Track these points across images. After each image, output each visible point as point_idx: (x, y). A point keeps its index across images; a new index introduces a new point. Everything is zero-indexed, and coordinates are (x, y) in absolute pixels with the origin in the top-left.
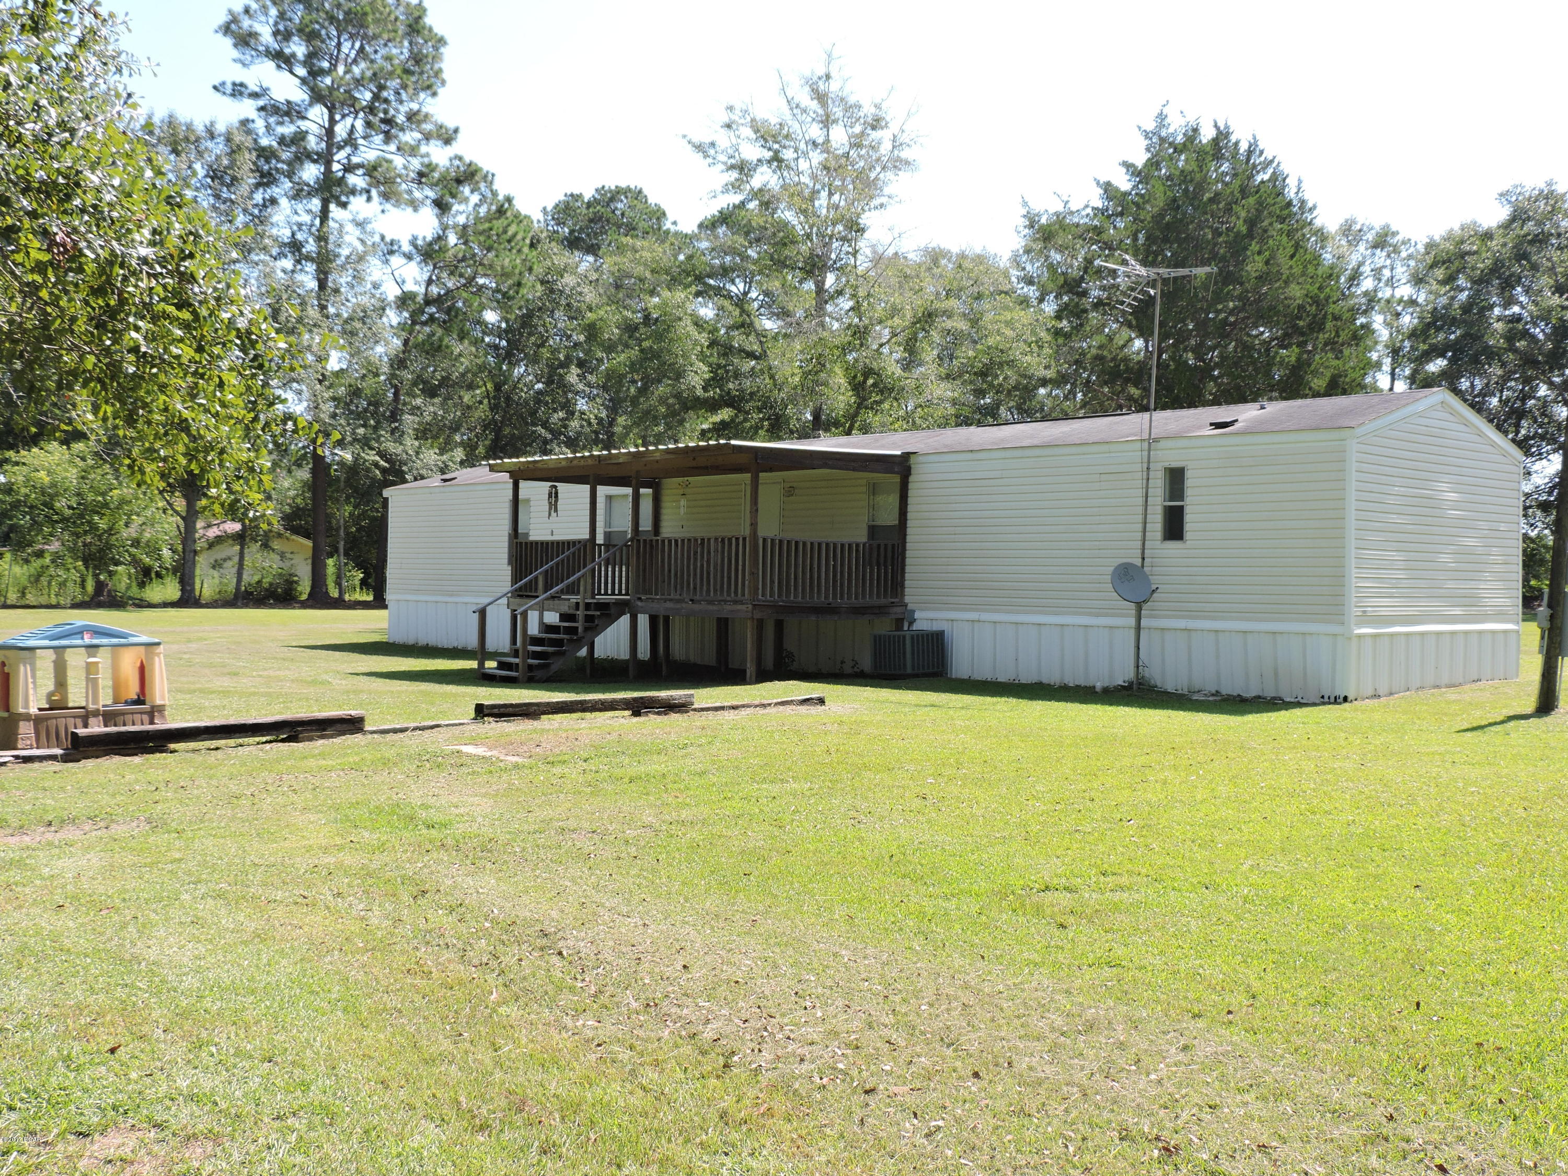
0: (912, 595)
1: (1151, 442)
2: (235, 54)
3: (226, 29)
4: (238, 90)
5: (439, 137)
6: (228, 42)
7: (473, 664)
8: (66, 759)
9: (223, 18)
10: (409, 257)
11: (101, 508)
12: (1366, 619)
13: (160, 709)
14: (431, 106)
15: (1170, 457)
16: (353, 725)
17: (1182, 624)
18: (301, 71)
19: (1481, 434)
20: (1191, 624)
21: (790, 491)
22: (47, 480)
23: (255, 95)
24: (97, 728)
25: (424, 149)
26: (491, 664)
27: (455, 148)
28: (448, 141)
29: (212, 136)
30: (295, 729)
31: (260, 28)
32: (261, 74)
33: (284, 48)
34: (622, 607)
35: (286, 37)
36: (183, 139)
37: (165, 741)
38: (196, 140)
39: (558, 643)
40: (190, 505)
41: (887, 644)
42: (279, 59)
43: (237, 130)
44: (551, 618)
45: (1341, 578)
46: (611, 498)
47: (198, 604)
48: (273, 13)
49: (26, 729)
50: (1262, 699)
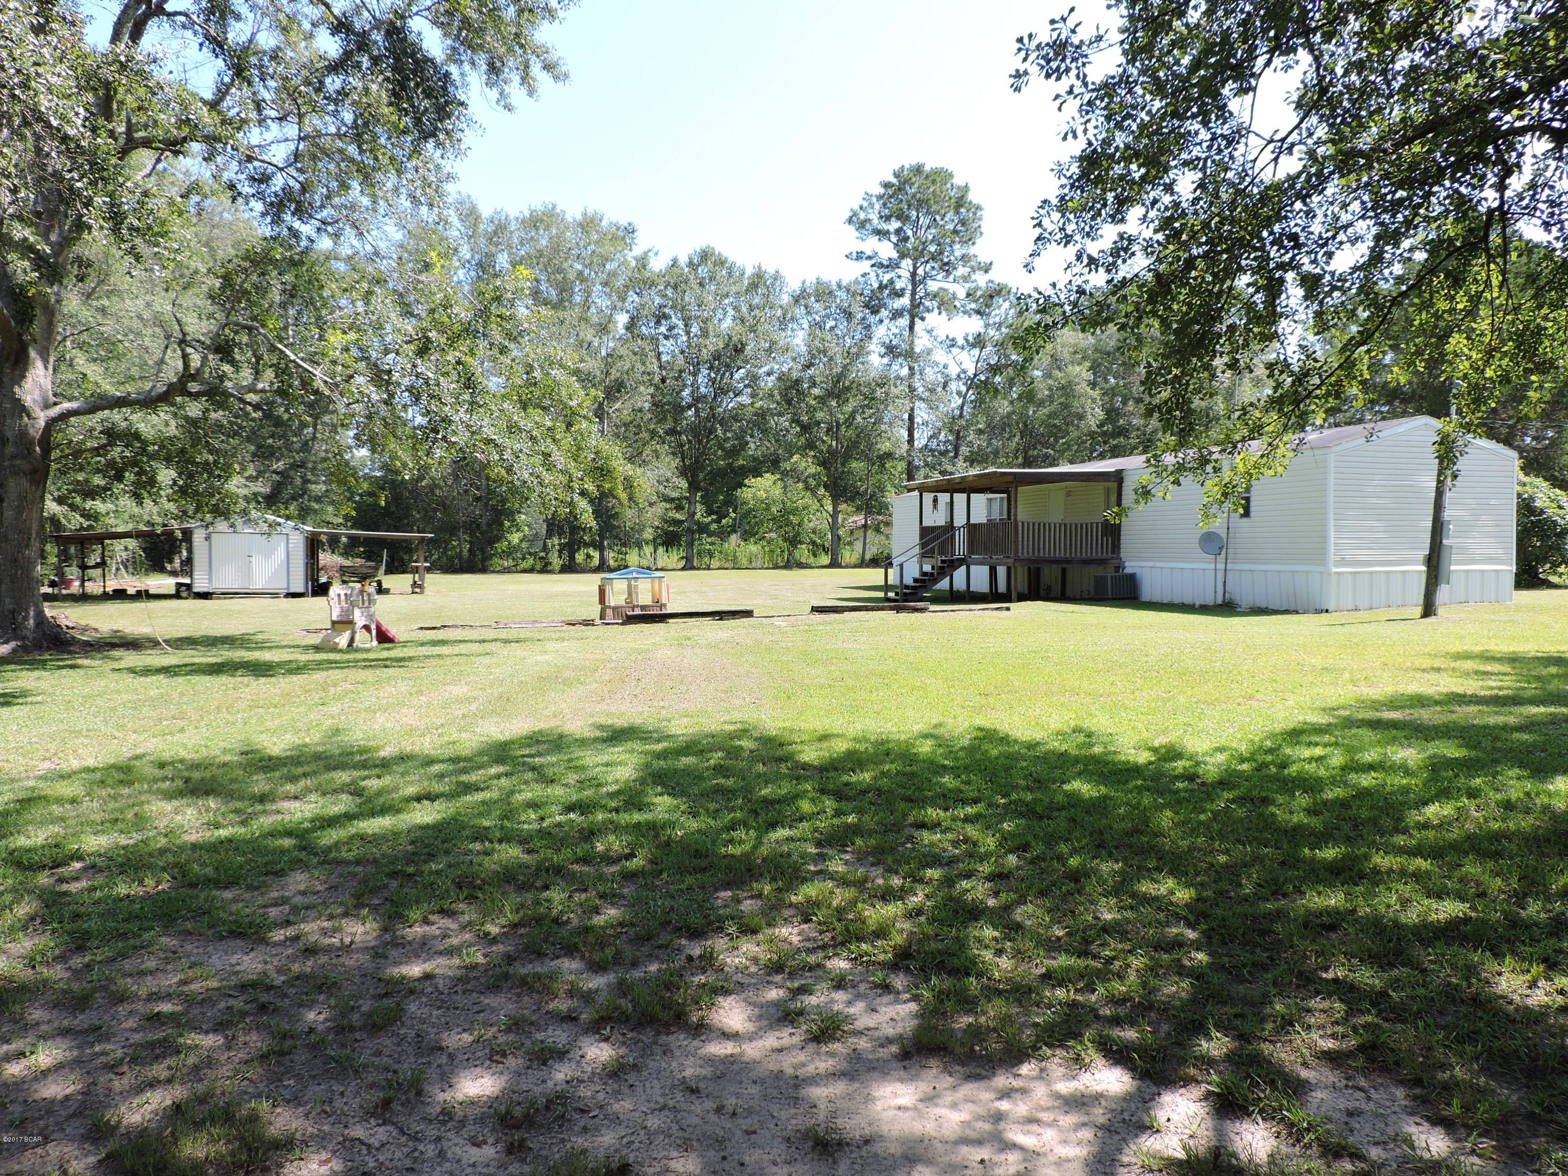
0: (1125, 551)
2: (857, 234)
3: (850, 221)
4: (860, 256)
5: (980, 269)
6: (852, 228)
7: (881, 595)
8: (622, 624)
9: (849, 214)
10: (963, 348)
11: (795, 511)
12: (1343, 562)
13: (664, 605)
14: (973, 250)
16: (748, 614)
17: (1247, 567)
18: (894, 239)
20: (1254, 567)
21: (1069, 494)
22: (765, 495)
23: (869, 258)
24: (638, 612)
25: (973, 277)
26: (891, 595)
27: (991, 275)
28: (986, 271)
29: (839, 286)
30: (721, 615)
31: (871, 216)
32: (872, 244)
33: (885, 226)
34: (961, 562)
35: (888, 218)
36: (823, 292)
37: (663, 618)
38: (831, 292)
39: (923, 581)
40: (835, 508)
41: (1100, 582)
42: (882, 234)
43: (857, 282)
44: (927, 568)
45: (1324, 539)
46: (990, 500)
47: (839, 566)
48: (877, 206)
49: (609, 612)
50: (1287, 612)
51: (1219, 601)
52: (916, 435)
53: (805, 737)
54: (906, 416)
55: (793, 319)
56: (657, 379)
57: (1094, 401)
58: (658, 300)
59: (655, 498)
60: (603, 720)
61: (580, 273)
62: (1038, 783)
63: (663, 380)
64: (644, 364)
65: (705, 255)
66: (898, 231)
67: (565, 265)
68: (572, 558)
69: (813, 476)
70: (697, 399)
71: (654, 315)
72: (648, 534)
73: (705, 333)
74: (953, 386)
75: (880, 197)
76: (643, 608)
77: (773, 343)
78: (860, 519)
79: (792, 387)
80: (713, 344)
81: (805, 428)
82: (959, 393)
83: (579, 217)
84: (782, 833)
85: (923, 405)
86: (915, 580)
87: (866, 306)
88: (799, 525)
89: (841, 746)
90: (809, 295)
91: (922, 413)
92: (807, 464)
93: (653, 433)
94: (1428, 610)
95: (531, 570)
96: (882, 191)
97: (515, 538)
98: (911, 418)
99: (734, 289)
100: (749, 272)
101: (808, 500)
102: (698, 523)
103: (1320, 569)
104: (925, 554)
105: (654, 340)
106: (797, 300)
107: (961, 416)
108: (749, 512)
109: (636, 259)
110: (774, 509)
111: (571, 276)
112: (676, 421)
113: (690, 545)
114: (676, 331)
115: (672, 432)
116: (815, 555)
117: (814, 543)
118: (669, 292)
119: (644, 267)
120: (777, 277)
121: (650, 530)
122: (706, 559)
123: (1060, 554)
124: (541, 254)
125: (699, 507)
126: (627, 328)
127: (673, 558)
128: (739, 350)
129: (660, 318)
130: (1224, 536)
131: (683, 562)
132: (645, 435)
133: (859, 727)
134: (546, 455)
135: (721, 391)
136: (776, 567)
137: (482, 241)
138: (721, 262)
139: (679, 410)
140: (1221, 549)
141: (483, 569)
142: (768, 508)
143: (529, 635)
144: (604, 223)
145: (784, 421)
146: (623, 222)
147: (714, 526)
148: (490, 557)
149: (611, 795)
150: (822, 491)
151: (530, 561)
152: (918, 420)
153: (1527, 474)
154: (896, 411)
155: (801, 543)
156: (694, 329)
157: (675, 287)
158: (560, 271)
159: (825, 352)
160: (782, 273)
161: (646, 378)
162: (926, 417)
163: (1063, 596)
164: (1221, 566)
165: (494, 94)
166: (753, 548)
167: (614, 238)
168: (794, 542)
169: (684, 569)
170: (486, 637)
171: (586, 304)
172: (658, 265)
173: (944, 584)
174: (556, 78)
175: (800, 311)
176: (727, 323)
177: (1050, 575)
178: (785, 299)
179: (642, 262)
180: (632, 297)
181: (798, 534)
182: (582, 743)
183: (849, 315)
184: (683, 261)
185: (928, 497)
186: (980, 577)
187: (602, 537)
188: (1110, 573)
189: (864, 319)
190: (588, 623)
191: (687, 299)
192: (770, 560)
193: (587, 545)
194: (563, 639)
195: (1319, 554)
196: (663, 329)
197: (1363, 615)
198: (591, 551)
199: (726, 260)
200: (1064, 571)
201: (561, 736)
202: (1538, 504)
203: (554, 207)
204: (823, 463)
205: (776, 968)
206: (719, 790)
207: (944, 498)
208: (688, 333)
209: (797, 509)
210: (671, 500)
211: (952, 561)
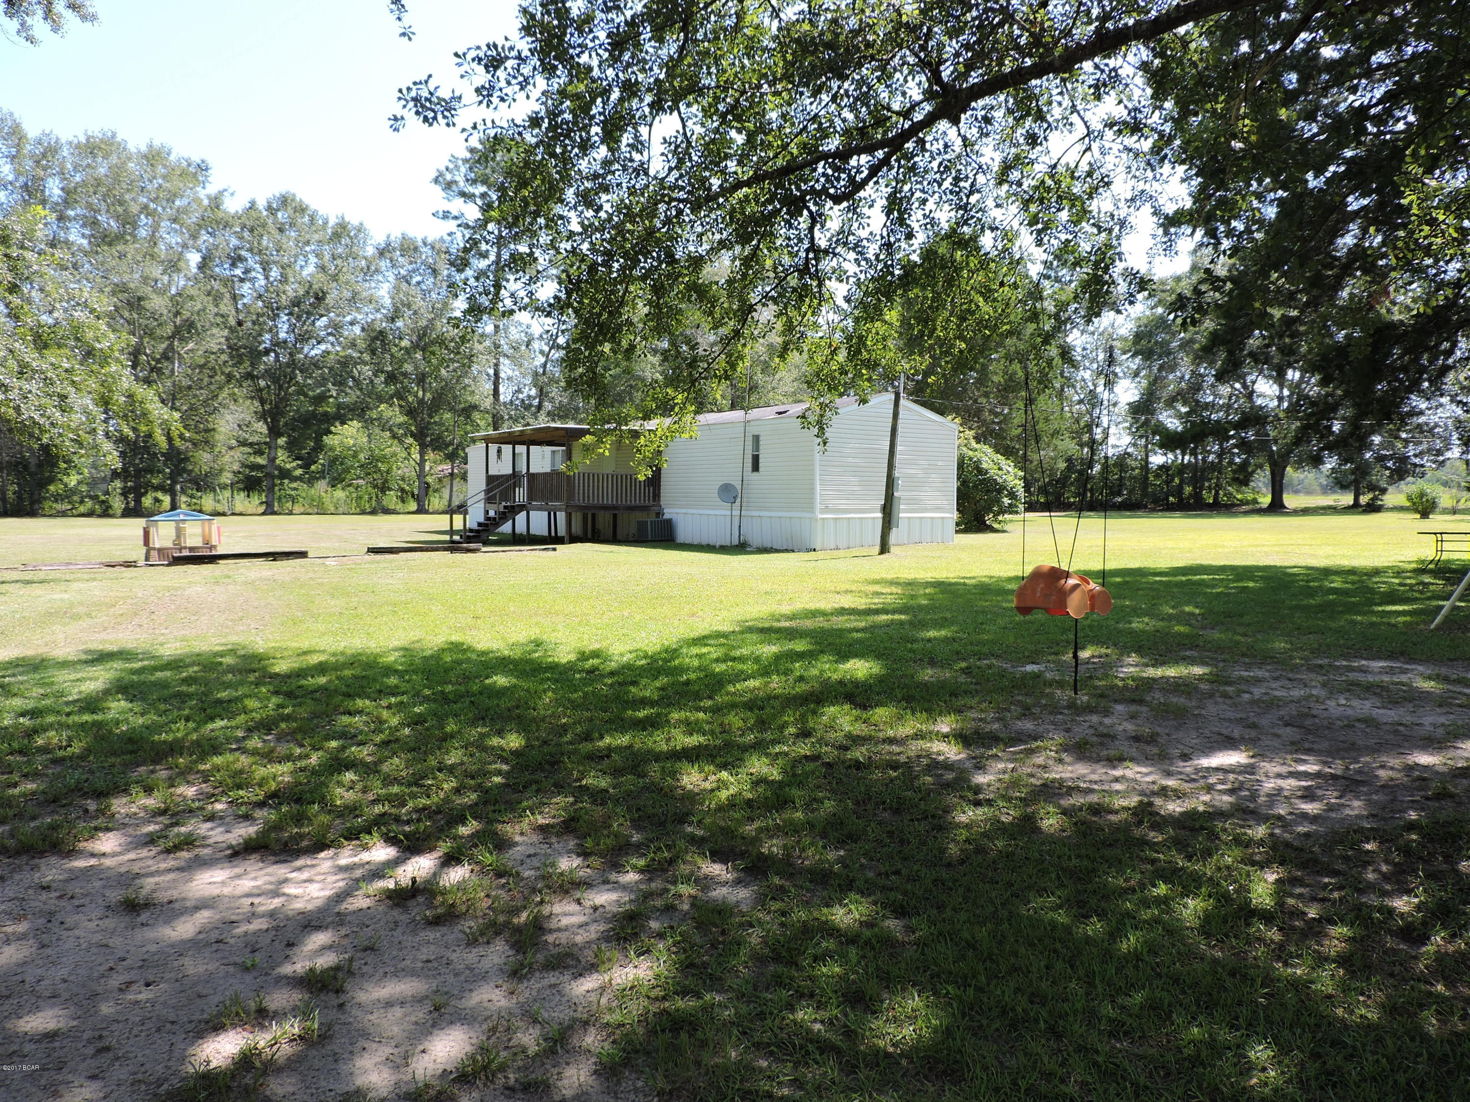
0: (664, 500)
1: (746, 422)
2: (443, 194)
3: (436, 181)
4: (446, 215)
6: (438, 189)
7: (447, 538)
8: (168, 565)
9: (435, 174)
11: (383, 459)
12: (826, 510)
13: (215, 547)
15: (753, 430)
16: (303, 555)
17: (758, 513)
18: (479, 202)
19: (921, 415)
20: (762, 514)
22: (352, 442)
23: (456, 218)
24: (186, 553)
26: (456, 538)
29: (425, 244)
30: (274, 556)
31: (457, 178)
32: (457, 205)
33: (470, 189)
34: (522, 508)
35: (474, 182)
36: (409, 248)
37: (213, 559)
38: (416, 249)
39: (486, 525)
40: (422, 456)
41: (642, 526)
42: (466, 196)
43: (442, 240)
44: (492, 513)
45: (812, 490)
46: (553, 452)
47: (427, 512)
48: (463, 169)
49: (154, 554)
50: (787, 551)
51: (736, 542)
52: (502, 389)
53: (286, 654)
54: (491, 372)
55: (377, 271)
56: (232, 322)
57: (653, 366)
58: (234, 242)
59: (234, 442)
60: (92, 647)
61: (145, 207)
62: (467, 678)
63: (240, 323)
64: (217, 306)
65: (285, 201)
66: (483, 195)
67: (127, 197)
68: (138, 501)
69: (400, 426)
70: (277, 344)
71: (229, 256)
72: (227, 478)
73: (284, 280)
74: (536, 345)
75: (465, 161)
76: (191, 549)
77: (355, 294)
78: (446, 467)
79: (376, 338)
80: (291, 290)
81: (391, 378)
82: (542, 352)
83: (144, 149)
84: (219, 723)
85: (507, 362)
86: (480, 524)
87: (452, 264)
88: (388, 472)
89: (314, 659)
90: (394, 249)
91: (507, 369)
92: (393, 414)
93: (229, 377)
94: (884, 549)
95: (90, 514)
96: (468, 155)
97: (72, 480)
98: (497, 374)
99: (316, 237)
100: (332, 222)
101: (396, 448)
102: (280, 468)
103: (810, 515)
104: (489, 500)
105: (228, 282)
106: (382, 253)
107: (544, 373)
108: (336, 459)
109: (209, 197)
110: (361, 456)
111: (134, 209)
112: (252, 365)
113: (271, 489)
114: (253, 274)
115: (249, 376)
116: (403, 501)
117: (403, 490)
118: (246, 234)
119: (218, 207)
120: (360, 229)
121: (230, 475)
122: (289, 505)
123: (608, 501)
124: (98, 183)
125: (280, 452)
126: (199, 268)
127: (254, 503)
128: (320, 298)
129: (237, 259)
130: (739, 487)
131: (264, 507)
132: (220, 378)
133: (343, 644)
134: (63, 397)
135: (303, 338)
136: (363, 513)
137: (29, 164)
138: (302, 209)
139: (256, 355)
140: (735, 498)
141: (32, 513)
142: (355, 456)
143: (58, 575)
144: (173, 157)
145: (367, 371)
146: (196, 159)
147: (299, 472)
148: (39, 501)
149: (67, 703)
150: (410, 440)
151: (89, 504)
152: (502, 375)
153: (978, 442)
154: (482, 368)
155: (390, 489)
156: (275, 273)
157: (252, 230)
158: (121, 203)
159: (409, 306)
160: (367, 225)
161: (219, 320)
162: (510, 373)
163: (614, 539)
164: (736, 513)
165: (15, 24)
166: (340, 494)
167: (183, 174)
168: (384, 488)
169: (263, 514)
170: (8, 579)
171: (153, 241)
172: (233, 205)
173: (506, 528)
174: (84, 18)
175: (384, 264)
176: (311, 269)
177: (604, 520)
178: (370, 251)
179: (216, 202)
180: (204, 237)
181: (386, 481)
182: (64, 664)
183: (435, 273)
184: (261, 204)
185: (493, 448)
186: (539, 522)
187: (174, 482)
188: (651, 518)
189: (449, 276)
190: (128, 564)
191: (264, 243)
192: (358, 506)
193: (156, 488)
194: (95, 579)
195: (809, 505)
196: (238, 272)
197: (841, 553)
198: (160, 495)
199: (307, 208)
200: (615, 516)
201: (43, 660)
202: (984, 466)
203: (114, 135)
204: (411, 412)
205: (163, 812)
206: (179, 695)
207: (507, 449)
208: (267, 278)
209: (384, 456)
210: (251, 445)
211: (513, 507)
